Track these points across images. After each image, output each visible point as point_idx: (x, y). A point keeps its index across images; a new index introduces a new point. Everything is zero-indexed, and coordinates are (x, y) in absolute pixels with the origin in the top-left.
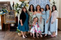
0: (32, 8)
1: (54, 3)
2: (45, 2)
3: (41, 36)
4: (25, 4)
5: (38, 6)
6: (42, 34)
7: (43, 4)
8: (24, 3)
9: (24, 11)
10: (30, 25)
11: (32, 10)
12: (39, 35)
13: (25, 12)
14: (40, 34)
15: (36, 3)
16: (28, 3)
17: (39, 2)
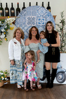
2: (45, 22)
4: (7, 25)
6: (40, 83)
8: (5, 24)
12: (34, 84)
14: (36, 83)
15: (29, 23)
16: (14, 23)
17: (33, 21)
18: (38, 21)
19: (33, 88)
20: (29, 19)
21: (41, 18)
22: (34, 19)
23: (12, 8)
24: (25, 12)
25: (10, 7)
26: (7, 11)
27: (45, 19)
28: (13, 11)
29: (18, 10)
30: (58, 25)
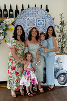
5: (34, 30)
8: (3, 25)
18: (38, 23)
21: (41, 19)
22: (33, 20)
23: (11, 10)
24: (24, 13)
26: (5, 12)
27: (44, 20)
28: (11, 13)
29: (17, 12)
30: (58, 27)
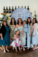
0: (13, 21)
1: (35, 16)
2: (26, 15)
3: (24, 49)
5: (20, 19)
6: (24, 48)
7: (25, 17)
9: (4, 24)
10: (12, 39)
11: (13, 24)
12: (21, 48)
13: (6, 26)
14: (22, 48)
15: (18, 16)
16: (10, 16)
17: (20, 15)
18: (23, 15)
19: (21, 50)
20: (18, 14)
21: (25, 14)
22: (21, 14)
23: (10, 9)
24: (16, 11)
25: (8, 8)
26: (7, 10)
27: (26, 14)
28: (10, 11)
29: (13, 10)
30: (33, 17)
